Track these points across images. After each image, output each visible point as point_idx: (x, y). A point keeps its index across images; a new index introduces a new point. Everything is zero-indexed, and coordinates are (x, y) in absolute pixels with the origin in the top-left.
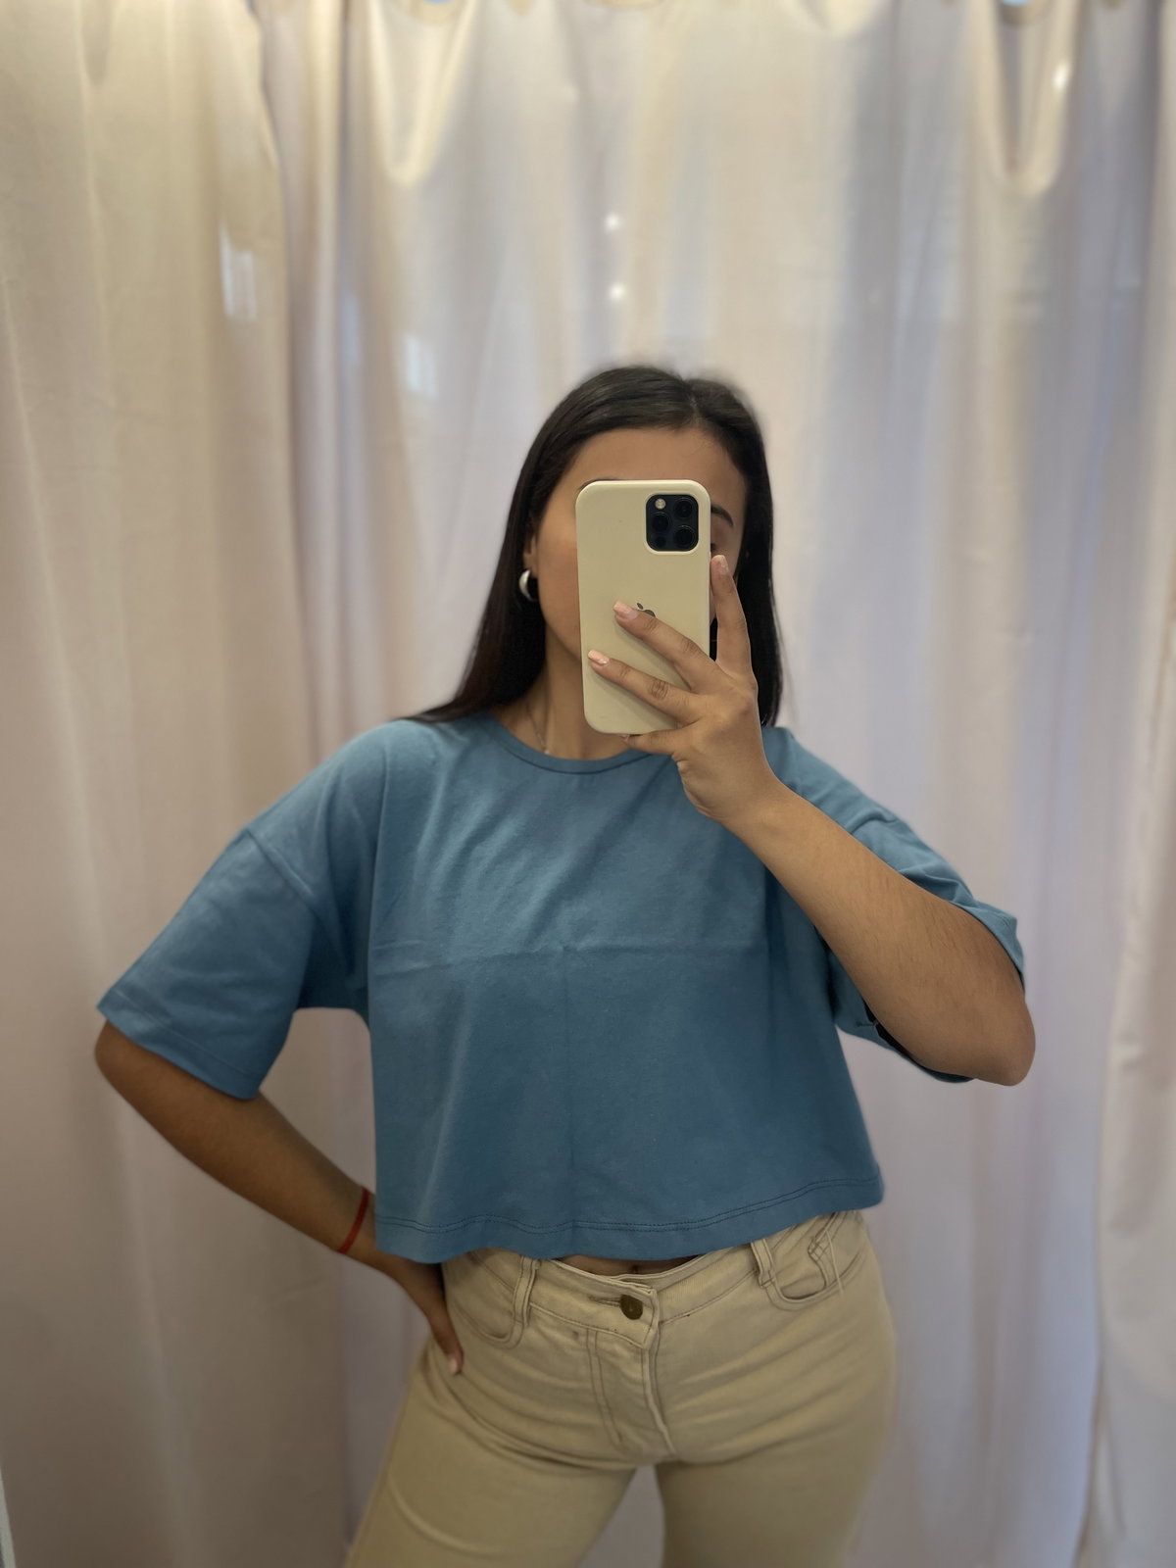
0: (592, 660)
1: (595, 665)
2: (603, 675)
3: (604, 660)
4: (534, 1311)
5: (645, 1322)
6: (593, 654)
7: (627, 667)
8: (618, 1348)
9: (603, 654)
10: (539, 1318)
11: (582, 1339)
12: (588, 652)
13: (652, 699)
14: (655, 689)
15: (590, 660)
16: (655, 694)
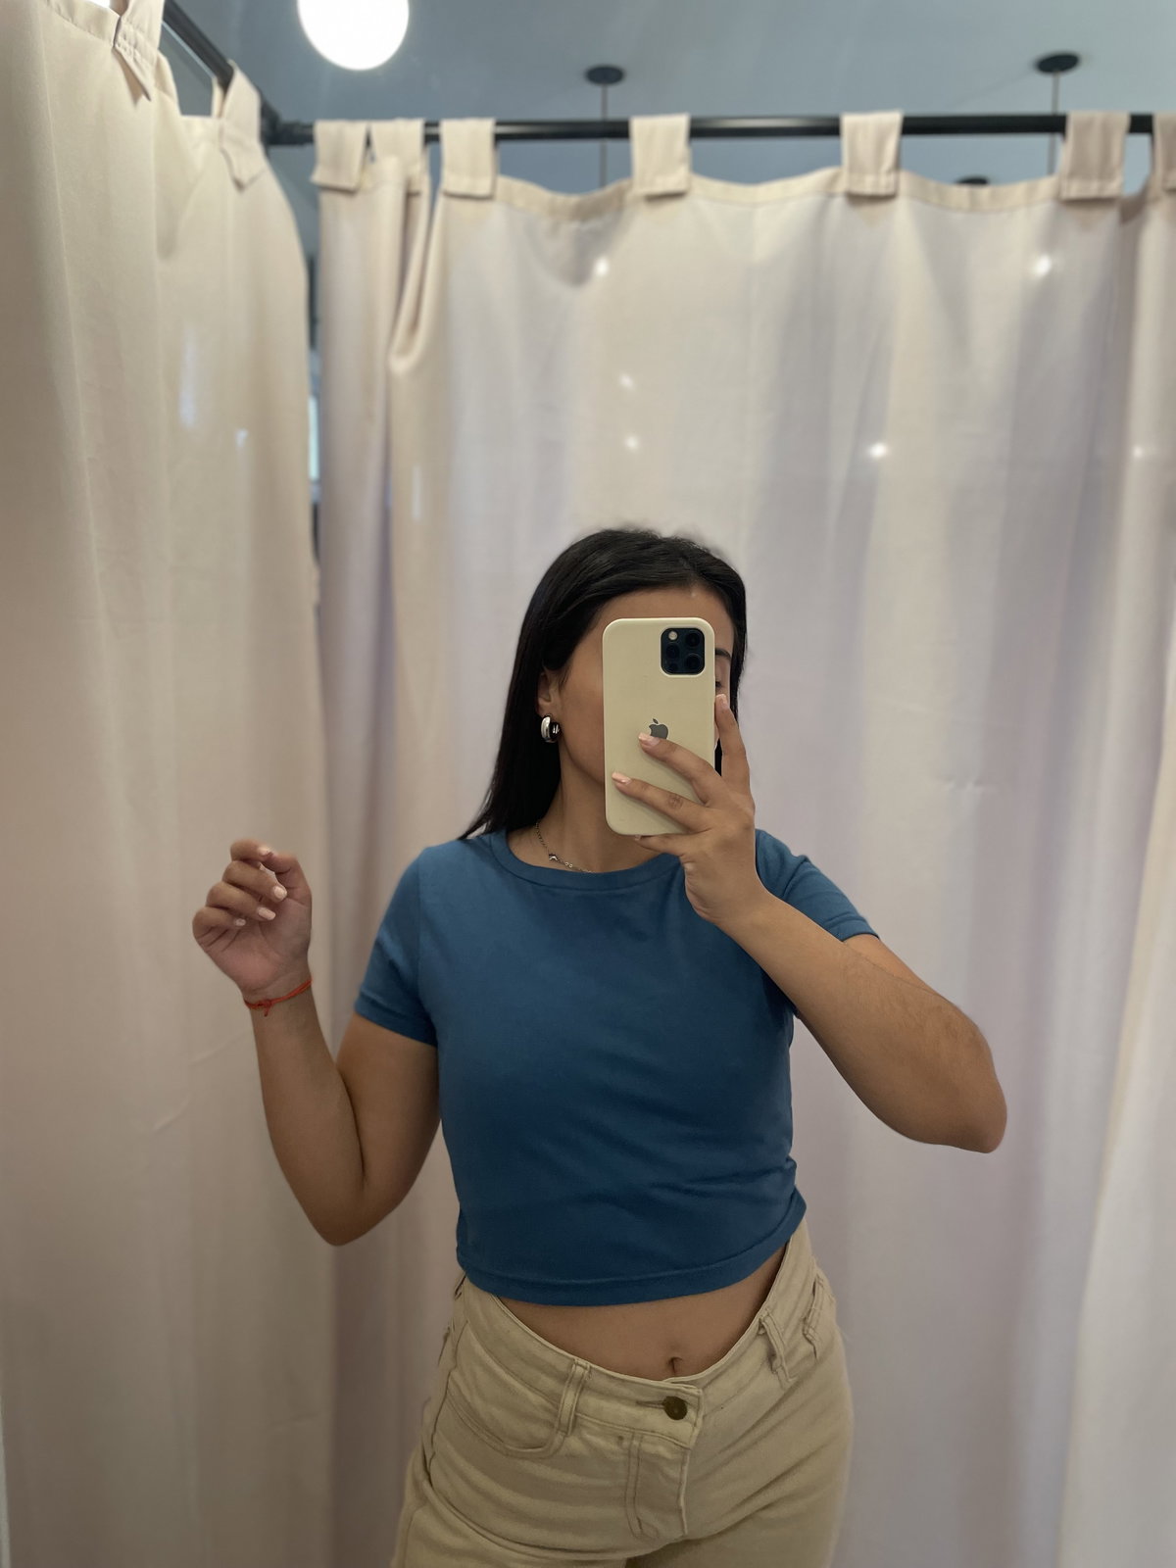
1: (619, 784)
3: (625, 780)
4: (579, 1420)
5: (689, 1423)
6: (616, 775)
7: (646, 785)
8: (662, 1450)
9: (625, 775)
10: (585, 1427)
11: (626, 1443)
12: (612, 773)
13: (670, 811)
14: (671, 801)
15: (615, 780)
16: (671, 805)
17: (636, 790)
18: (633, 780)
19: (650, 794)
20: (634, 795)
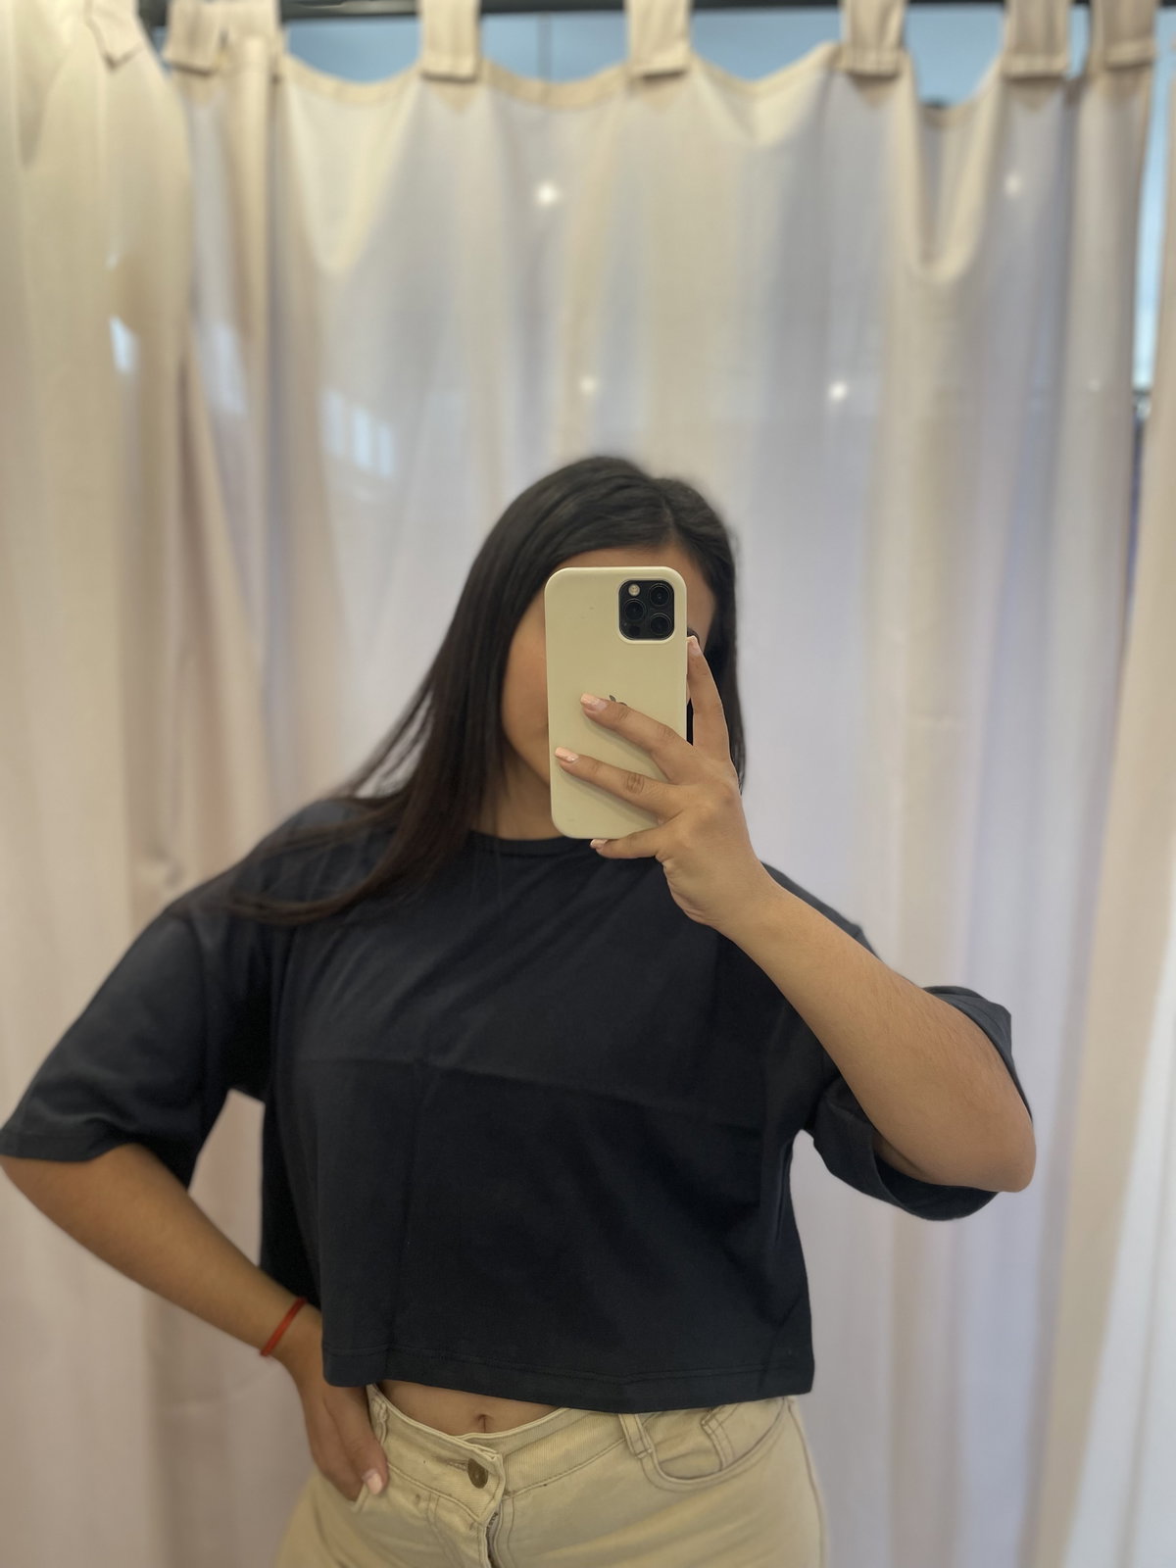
0: (559, 758)
1: (564, 763)
2: (572, 773)
3: (572, 757)
5: (488, 1492)
6: (560, 752)
7: (598, 763)
8: (456, 1520)
9: (571, 750)
11: (422, 1504)
12: (555, 749)
13: (628, 794)
14: (630, 783)
15: (558, 757)
16: (630, 788)
17: (585, 769)
18: (582, 757)
19: (603, 774)
20: (585, 776)
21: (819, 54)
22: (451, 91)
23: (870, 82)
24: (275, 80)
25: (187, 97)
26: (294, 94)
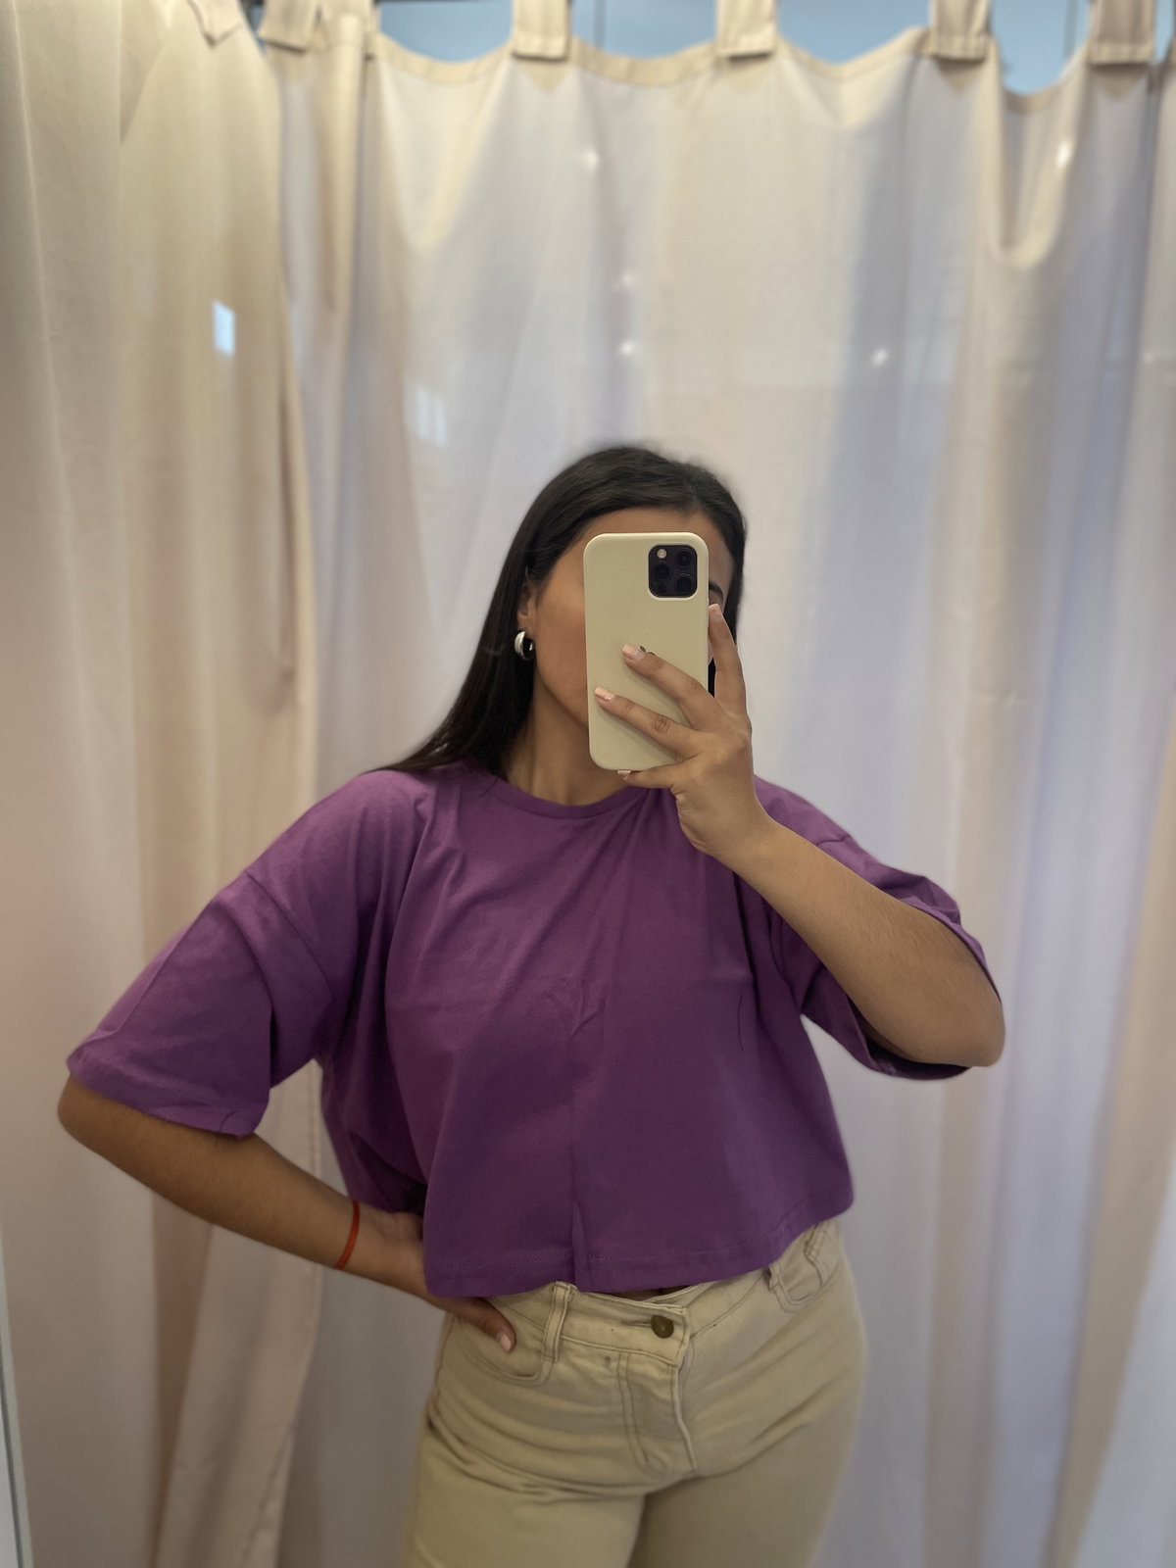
4: (566, 1343)
5: (677, 1339)
7: (629, 703)
8: (649, 1370)
9: (608, 691)
10: (571, 1349)
11: (614, 1365)
12: (595, 688)
13: (657, 735)
14: (656, 723)
16: (657, 728)
21: (906, 38)
22: (540, 69)
23: (955, 66)
24: (368, 58)
25: (281, 74)
26: (385, 71)
